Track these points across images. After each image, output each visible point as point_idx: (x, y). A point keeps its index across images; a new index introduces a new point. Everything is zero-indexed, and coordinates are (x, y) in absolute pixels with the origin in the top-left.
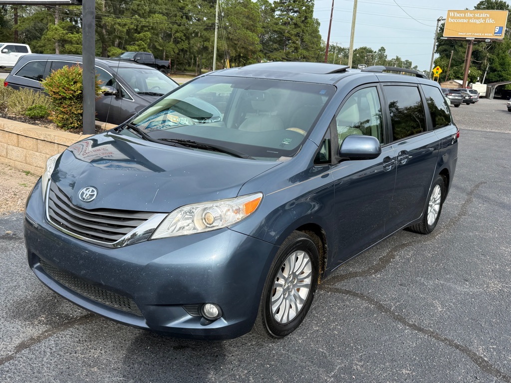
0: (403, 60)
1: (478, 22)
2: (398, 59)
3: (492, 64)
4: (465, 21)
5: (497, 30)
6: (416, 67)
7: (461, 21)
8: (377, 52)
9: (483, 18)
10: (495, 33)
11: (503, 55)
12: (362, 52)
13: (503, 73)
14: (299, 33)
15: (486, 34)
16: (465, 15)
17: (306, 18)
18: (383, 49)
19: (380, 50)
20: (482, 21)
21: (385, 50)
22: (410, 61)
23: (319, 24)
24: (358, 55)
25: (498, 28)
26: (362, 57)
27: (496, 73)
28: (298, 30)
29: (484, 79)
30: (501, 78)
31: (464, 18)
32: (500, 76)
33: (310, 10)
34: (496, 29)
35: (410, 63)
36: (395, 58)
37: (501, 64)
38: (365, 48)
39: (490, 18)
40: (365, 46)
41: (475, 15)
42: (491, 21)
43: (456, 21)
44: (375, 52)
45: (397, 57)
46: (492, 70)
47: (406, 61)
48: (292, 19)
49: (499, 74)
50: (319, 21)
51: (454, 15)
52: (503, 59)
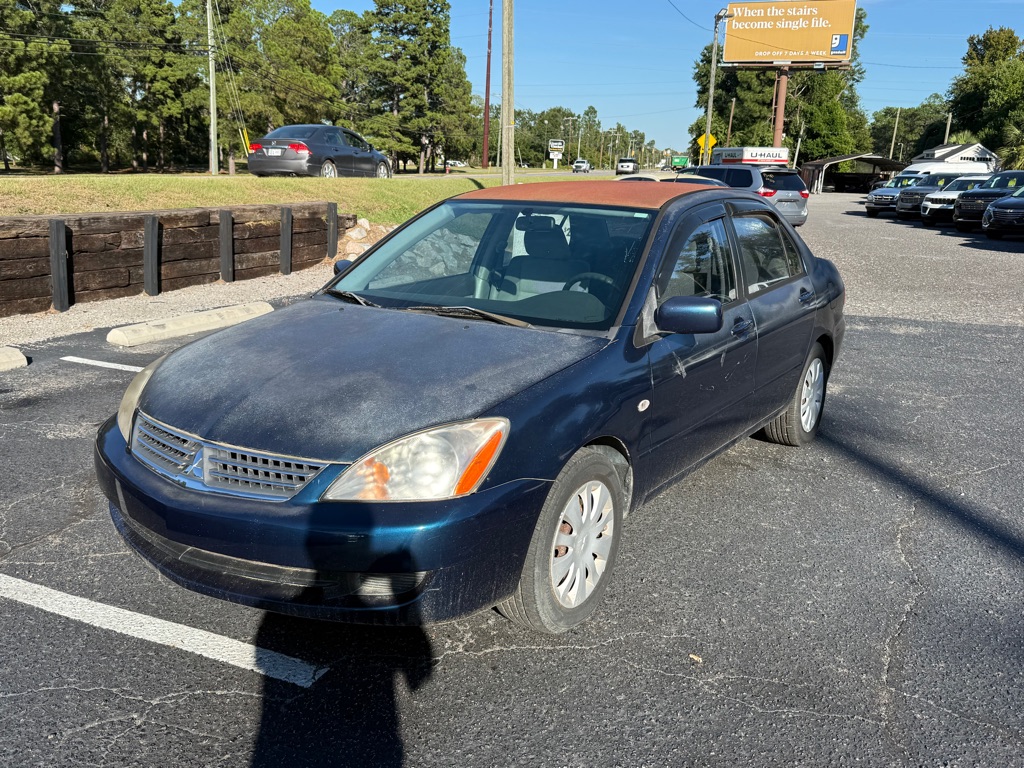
0: (629, 130)
1: (794, 26)
2: (620, 128)
3: (810, 122)
4: (768, 25)
5: (836, 43)
6: (652, 143)
7: (758, 25)
8: (582, 116)
9: (805, 18)
10: (832, 49)
11: (830, 104)
12: (555, 116)
13: (833, 140)
14: (423, 76)
15: (813, 53)
16: (766, 13)
17: (434, 46)
18: (592, 111)
19: (587, 114)
20: (803, 24)
21: (595, 112)
22: (641, 131)
23: (462, 58)
24: (546, 122)
25: (838, 37)
26: (556, 126)
27: (819, 140)
28: (419, 69)
29: (797, 154)
30: (829, 151)
31: (765, 18)
32: (828, 146)
33: (441, 30)
34: (834, 41)
35: (642, 137)
36: (616, 127)
37: (826, 123)
38: (559, 110)
39: (819, 16)
40: (559, 106)
41: (786, 12)
42: (822, 23)
43: (749, 25)
44: (579, 117)
45: (619, 125)
46: (812, 134)
47: (635, 132)
48: (404, 47)
49: (823, 142)
50: (464, 53)
51: (743, 14)
52: (831, 113)
